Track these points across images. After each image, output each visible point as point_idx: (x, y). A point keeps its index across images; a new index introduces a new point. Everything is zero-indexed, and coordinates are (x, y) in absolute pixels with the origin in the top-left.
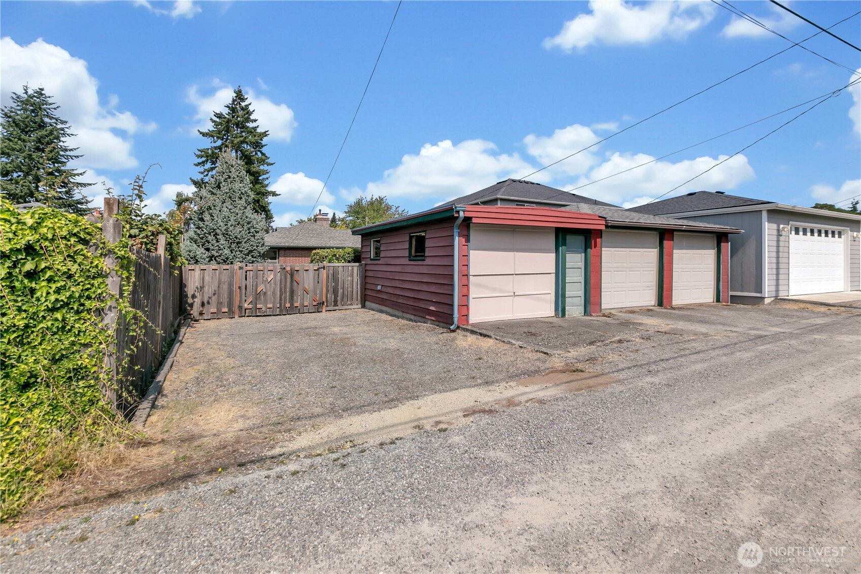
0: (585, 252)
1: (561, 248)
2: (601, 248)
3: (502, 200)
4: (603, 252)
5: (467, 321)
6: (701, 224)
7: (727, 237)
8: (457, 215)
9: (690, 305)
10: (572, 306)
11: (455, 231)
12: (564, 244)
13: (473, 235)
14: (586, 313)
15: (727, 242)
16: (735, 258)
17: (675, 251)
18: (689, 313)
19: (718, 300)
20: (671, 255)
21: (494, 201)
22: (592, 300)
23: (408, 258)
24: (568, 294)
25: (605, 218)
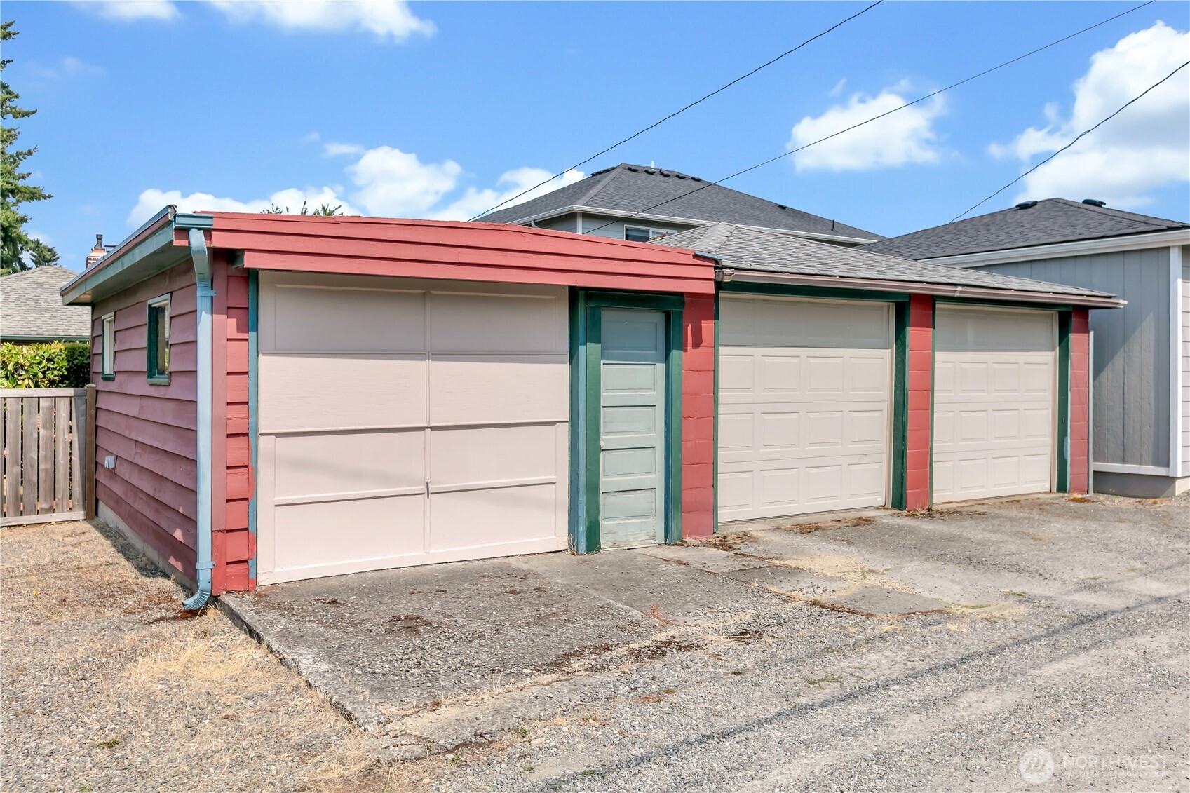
0: (667, 358)
1: (582, 348)
2: (715, 346)
3: (588, 216)
4: (721, 359)
5: (250, 583)
6: (1030, 285)
7: (1086, 317)
8: (183, 243)
9: (982, 502)
10: (627, 517)
11: (199, 293)
12: (594, 334)
13: (271, 308)
14: (670, 537)
15: (1086, 330)
16: (1107, 374)
17: (939, 356)
18: (958, 531)
19: (1062, 487)
20: (928, 367)
21: (568, 219)
22: (688, 497)
23: (146, 375)
24: (606, 482)
25: (717, 261)
